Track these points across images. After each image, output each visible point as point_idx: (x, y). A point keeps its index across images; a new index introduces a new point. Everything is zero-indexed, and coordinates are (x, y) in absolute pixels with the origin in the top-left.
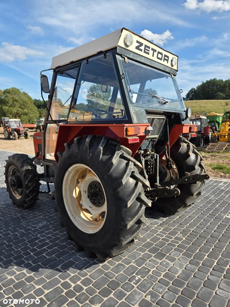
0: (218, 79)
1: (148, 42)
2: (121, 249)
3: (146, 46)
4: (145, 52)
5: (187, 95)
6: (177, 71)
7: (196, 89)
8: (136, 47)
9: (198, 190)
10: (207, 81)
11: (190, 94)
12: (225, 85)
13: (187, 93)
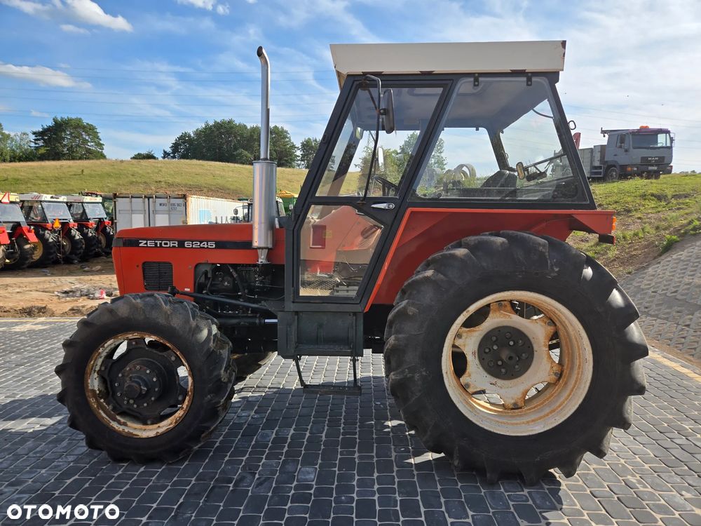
0: (237, 122)
5: (172, 147)
7: (192, 135)
10: (215, 122)
11: (181, 145)
12: (252, 136)
13: (174, 142)
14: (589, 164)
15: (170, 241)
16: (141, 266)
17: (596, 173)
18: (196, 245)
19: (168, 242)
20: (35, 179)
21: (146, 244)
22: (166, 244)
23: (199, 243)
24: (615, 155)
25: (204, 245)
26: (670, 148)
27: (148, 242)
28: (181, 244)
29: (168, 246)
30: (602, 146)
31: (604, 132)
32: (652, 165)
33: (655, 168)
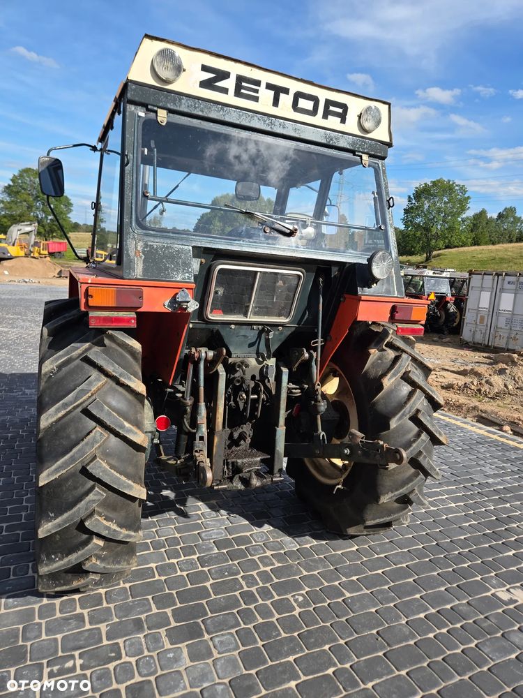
1: (250, 68)
2: (58, 580)
3: (240, 79)
4: (238, 93)
6: (389, 145)
8: (200, 82)
9: (397, 490)
20: (519, 259)
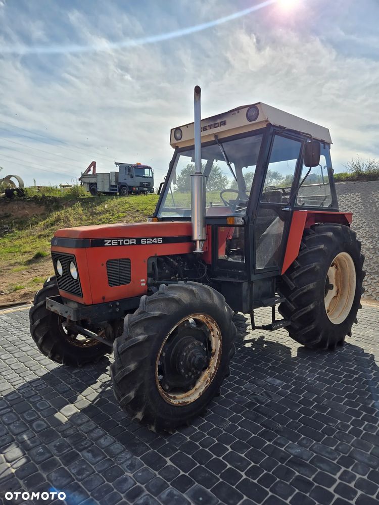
14: (108, 183)
15: (130, 239)
16: (105, 265)
17: (113, 190)
18: (150, 241)
19: (129, 240)
21: (111, 243)
22: (127, 242)
23: (151, 239)
24: (125, 179)
25: (155, 241)
26: (152, 177)
27: (113, 241)
28: (138, 241)
29: (128, 244)
30: (116, 172)
31: (116, 163)
32: (145, 187)
33: (147, 189)
